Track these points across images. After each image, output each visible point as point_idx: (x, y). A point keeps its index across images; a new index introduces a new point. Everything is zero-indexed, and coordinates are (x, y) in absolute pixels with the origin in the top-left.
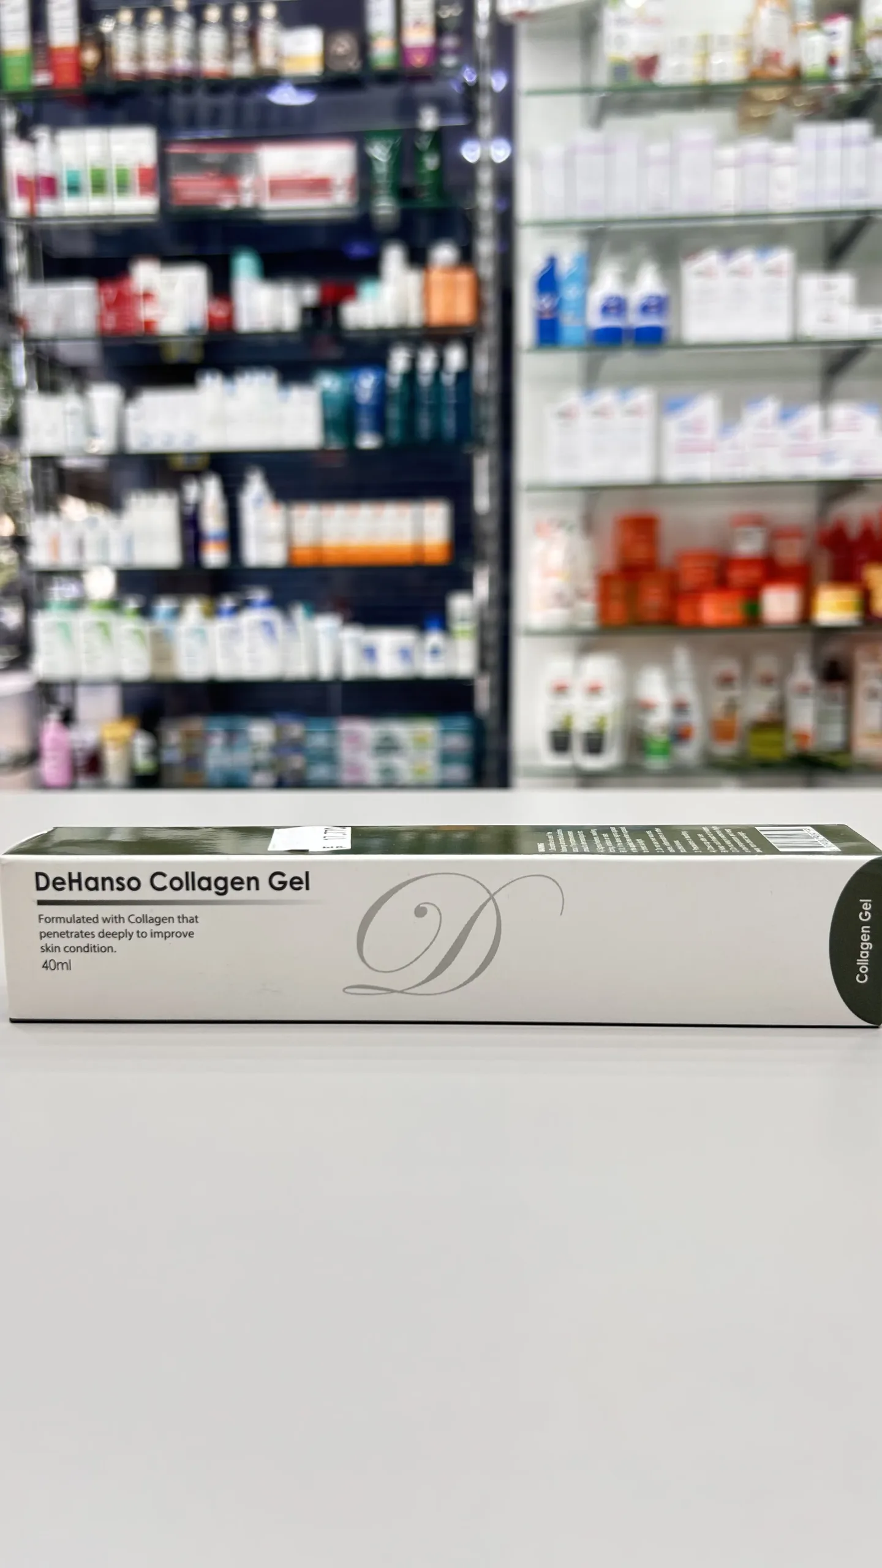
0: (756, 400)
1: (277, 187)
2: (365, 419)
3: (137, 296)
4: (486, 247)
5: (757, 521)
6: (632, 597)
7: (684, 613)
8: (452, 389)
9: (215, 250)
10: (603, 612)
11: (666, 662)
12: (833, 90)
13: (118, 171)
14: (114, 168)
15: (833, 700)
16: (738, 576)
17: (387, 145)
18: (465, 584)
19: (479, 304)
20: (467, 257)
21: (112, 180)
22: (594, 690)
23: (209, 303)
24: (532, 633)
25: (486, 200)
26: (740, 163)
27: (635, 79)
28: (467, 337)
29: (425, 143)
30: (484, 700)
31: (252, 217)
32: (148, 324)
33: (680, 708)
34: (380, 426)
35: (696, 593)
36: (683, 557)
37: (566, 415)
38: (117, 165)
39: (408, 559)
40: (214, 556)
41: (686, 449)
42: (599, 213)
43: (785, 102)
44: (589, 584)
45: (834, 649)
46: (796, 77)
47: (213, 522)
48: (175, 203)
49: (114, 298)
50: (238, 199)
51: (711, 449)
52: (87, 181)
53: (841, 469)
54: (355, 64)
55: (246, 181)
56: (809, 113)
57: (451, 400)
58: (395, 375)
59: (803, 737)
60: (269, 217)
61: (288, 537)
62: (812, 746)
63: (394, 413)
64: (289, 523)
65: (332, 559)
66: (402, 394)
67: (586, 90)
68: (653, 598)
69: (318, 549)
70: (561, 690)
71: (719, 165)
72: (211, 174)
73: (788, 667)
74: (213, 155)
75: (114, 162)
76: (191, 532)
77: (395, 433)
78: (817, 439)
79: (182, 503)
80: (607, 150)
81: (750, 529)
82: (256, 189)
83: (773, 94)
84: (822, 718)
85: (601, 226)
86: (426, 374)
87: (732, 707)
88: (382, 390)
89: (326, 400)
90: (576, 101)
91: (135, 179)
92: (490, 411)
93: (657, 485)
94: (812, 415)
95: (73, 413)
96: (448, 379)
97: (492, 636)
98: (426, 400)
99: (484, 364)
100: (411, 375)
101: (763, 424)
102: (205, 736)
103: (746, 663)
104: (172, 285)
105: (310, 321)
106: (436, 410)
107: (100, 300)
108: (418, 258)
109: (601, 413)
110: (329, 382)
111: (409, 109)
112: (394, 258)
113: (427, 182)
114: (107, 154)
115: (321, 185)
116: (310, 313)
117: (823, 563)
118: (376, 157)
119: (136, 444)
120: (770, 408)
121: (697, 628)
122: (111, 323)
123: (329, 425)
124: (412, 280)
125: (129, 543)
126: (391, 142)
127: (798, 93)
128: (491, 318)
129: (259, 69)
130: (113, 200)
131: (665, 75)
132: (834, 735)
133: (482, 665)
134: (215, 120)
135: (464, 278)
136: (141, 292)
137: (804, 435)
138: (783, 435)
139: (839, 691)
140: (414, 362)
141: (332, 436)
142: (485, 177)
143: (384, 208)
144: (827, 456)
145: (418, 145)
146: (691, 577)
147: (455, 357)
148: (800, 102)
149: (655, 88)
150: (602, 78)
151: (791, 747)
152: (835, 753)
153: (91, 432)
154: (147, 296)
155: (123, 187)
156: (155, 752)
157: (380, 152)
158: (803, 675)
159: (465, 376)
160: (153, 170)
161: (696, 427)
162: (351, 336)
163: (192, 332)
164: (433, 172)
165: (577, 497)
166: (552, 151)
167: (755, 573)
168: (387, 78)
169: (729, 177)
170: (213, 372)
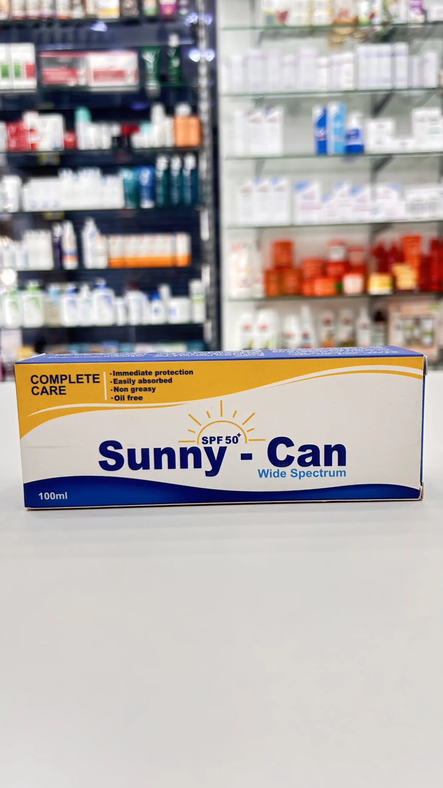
0: (339, 184)
1: (97, 75)
2: (145, 193)
3: (27, 131)
4: (204, 106)
5: (341, 244)
6: (281, 281)
7: (307, 289)
8: (189, 178)
9: (66, 107)
10: (267, 290)
11: (298, 313)
12: (374, 30)
13: (15, 66)
14: (13, 65)
15: (379, 331)
16: (332, 271)
17: (153, 54)
18: (198, 275)
19: (201, 135)
20: (195, 111)
21: (12, 71)
22: (263, 328)
23: (64, 134)
24: (232, 300)
25: (203, 82)
26: (330, 65)
27: (277, 22)
28: (196, 152)
29: (172, 53)
30: (209, 334)
31: (85, 90)
32: (33, 145)
33: (305, 336)
34: (153, 196)
35: (312, 279)
36: (305, 262)
37: (247, 191)
38: (15, 63)
39: (169, 263)
40: (70, 264)
41: (306, 208)
42: (261, 90)
43: (351, 35)
44: (260, 276)
45: (379, 305)
46: (356, 23)
47: (69, 246)
48: (45, 83)
49: (14, 131)
50: (78, 81)
51: (318, 208)
53: (380, 217)
54: (136, 13)
55: (81, 72)
56: (363, 41)
57: (188, 184)
58: (160, 171)
60: (93, 90)
61: (108, 253)
63: (160, 190)
64: (108, 246)
65: (131, 264)
66: (163, 181)
67: (254, 28)
68: (291, 282)
69: (123, 259)
70: (247, 328)
71: (319, 66)
72: (63, 68)
73: (357, 315)
74: (64, 58)
75: (13, 62)
76: (58, 251)
77: (161, 200)
78: (369, 203)
79: (53, 237)
80: (264, 58)
81: (337, 247)
82: (87, 75)
83: (345, 31)
84: (374, 340)
85: (261, 97)
86: (176, 171)
87: (331, 335)
88: (154, 180)
89: (125, 183)
90: (248, 33)
91: (23, 71)
92: (208, 189)
93: (292, 226)
94: (367, 191)
96: (187, 173)
97: (213, 302)
98: (176, 184)
99: (204, 165)
100: (168, 171)
101: (342, 195)
103: (336, 313)
104: (44, 125)
105: (116, 144)
106: (181, 189)
107: (7, 132)
108: (170, 111)
109: (264, 190)
110: (127, 175)
111: (163, 35)
112: (158, 111)
113: (174, 73)
114: (9, 58)
115: (120, 74)
116: (116, 140)
117: (373, 263)
118: (148, 60)
119: (28, 207)
120: (346, 188)
121: (313, 296)
122: (13, 144)
123: (127, 196)
124: (168, 122)
125: (26, 257)
126: (155, 53)
127: (356, 31)
128: (208, 142)
129: (87, 15)
130: (12, 81)
131: (292, 21)
133: (208, 317)
134: (64, 40)
135: (194, 121)
136: (29, 129)
137: (362, 200)
138: (353, 201)
139: (381, 326)
140: (169, 164)
141: (129, 202)
142: (203, 70)
143: (152, 86)
144: (375, 211)
145: (169, 54)
146: (309, 271)
147: (190, 162)
148: (358, 35)
149: (286, 27)
150: (261, 22)
153: (5, 202)
154: (32, 131)
155: (18, 75)
157: (150, 58)
158: (364, 319)
159: (195, 171)
160: (33, 66)
161: (310, 197)
162: (137, 151)
163: (56, 149)
164: (176, 68)
165: (253, 232)
166: (237, 59)
167: (340, 269)
168: (152, 20)
169: (324, 72)
170: (67, 170)
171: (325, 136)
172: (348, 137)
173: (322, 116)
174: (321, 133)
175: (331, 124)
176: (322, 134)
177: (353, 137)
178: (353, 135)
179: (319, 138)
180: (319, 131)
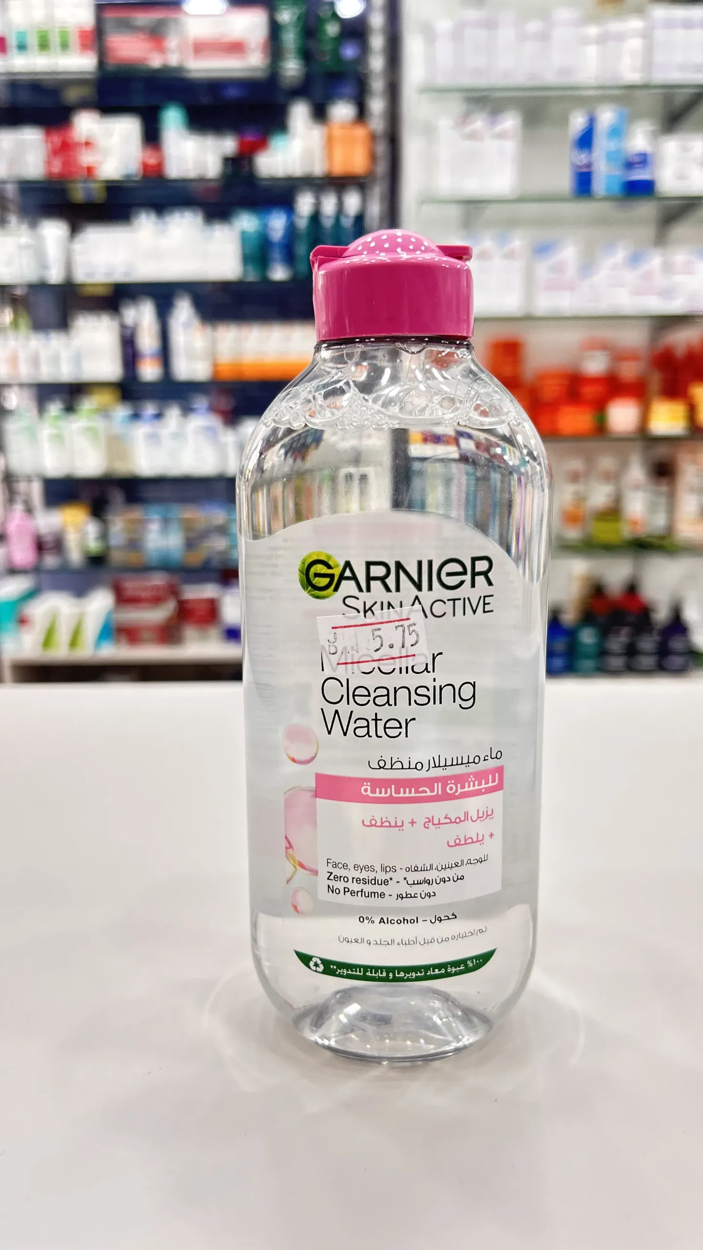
0: (609, 247)
1: (200, 48)
2: (277, 254)
3: (78, 144)
4: (377, 105)
5: (604, 346)
7: (545, 423)
8: (351, 230)
13: (61, 32)
14: (57, 30)
15: (659, 494)
16: (589, 391)
17: (293, 11)
19: (373, 157)
20: (362, 113)
21: (55, 40)
23: (143, 150)
25: (377, 63)
26: (602, 40)
28: (362, 185)
29: (327, 13)
31: (178, 75)
32: (90, 170)
34: (290, 259)
35: (555, 406)
36: (542, 377)
38: (61, 28)
40: (150, 372)
41: (554, 287)
42: (483, 83)
45: (662, 451)
47: (148, 341)
48: (111, 62)
49: (59, 144)
50: (166, 59)
51: (571, 288)
52: (33, 41)
53: (675, 306)
55: (172, 42)
58: (301, 217)
59: (635, 523)
60: (193, 75)
61: (213, 355)
62: (642, 531)
63: (301, 250)
65: (250, 374)
66: (308, 232)
69: (238, 366)
71: (585, 41)
72: (143, 37)
73: (624, 465)
74: (143, 18)
75: (57, 25)
76: (130, 350)
77: (302, 267)
78: (660, 281)
79: (123, 327)
80: (490, 25)
81: (597, 352)
82: (181, 49)
84: (652, 508)
85: (485, 94)
86: (328, 217)
87: (580, 499)
88: (291, 230)
89: (244, 237)
91: (74, 40)
93: (528, 318)
94: (655, 261)
95: (27, 247)
99: (375, 208)
100: (316, 218)
101: (615, 267)
102: (143, 523)
103: (590, 461)
104: (109, 134)
105: (230, 170)
107: (47, 146)
108: (320, 114)
109: (483, 256)
110: (246, 222)
112: (300, 114)
113: (328, 47)
114: (51, 16)
115: (236, 48)
116: (230, 162)
117: (655, 381)
118: (285, 22)
119: (81, 276)
120: (620, 255)
121: (554, 435)
122: (57, 167)
123: (247, 259)
124: (316, 133)
125: (77, 359)
126: (298, 8)
128: (382, 168)
130: (56, 58)
132: (660, 521)
135: (360, 132)
136: (83, 140)
137: (647, 276)
138: (630, 276)
139: (664, 486)
140: (318, 205)
141: (250, 268)
142: (377, 42)
143: (291, 69)
144: (667, 293)
145: (321, 14)
146: (549, 393)
151: (626, 532)
152: (662, 538)
153: (44, 265)
154: (87, 144)
155: (65, 46)
156: (104, 536)
157: (288, 18)
158: (637, 472)
159: (360, 219)
160: (91, 31)
161: (559, 268)
162: (265, 183)
163: (130, 177)
164: (333, 38)
166: (444, 25)
167: (602, 390)
169: (592, 51)
170: (147, 212)
171: (589, 165)
172: (629, 165)
173: (586, 130)
174: (582, 158)
175: (602, 144)
176: (585, 161)
177: (637, 166)
178: (639, 163)
179: (580, 167)
180: (580, 155)
